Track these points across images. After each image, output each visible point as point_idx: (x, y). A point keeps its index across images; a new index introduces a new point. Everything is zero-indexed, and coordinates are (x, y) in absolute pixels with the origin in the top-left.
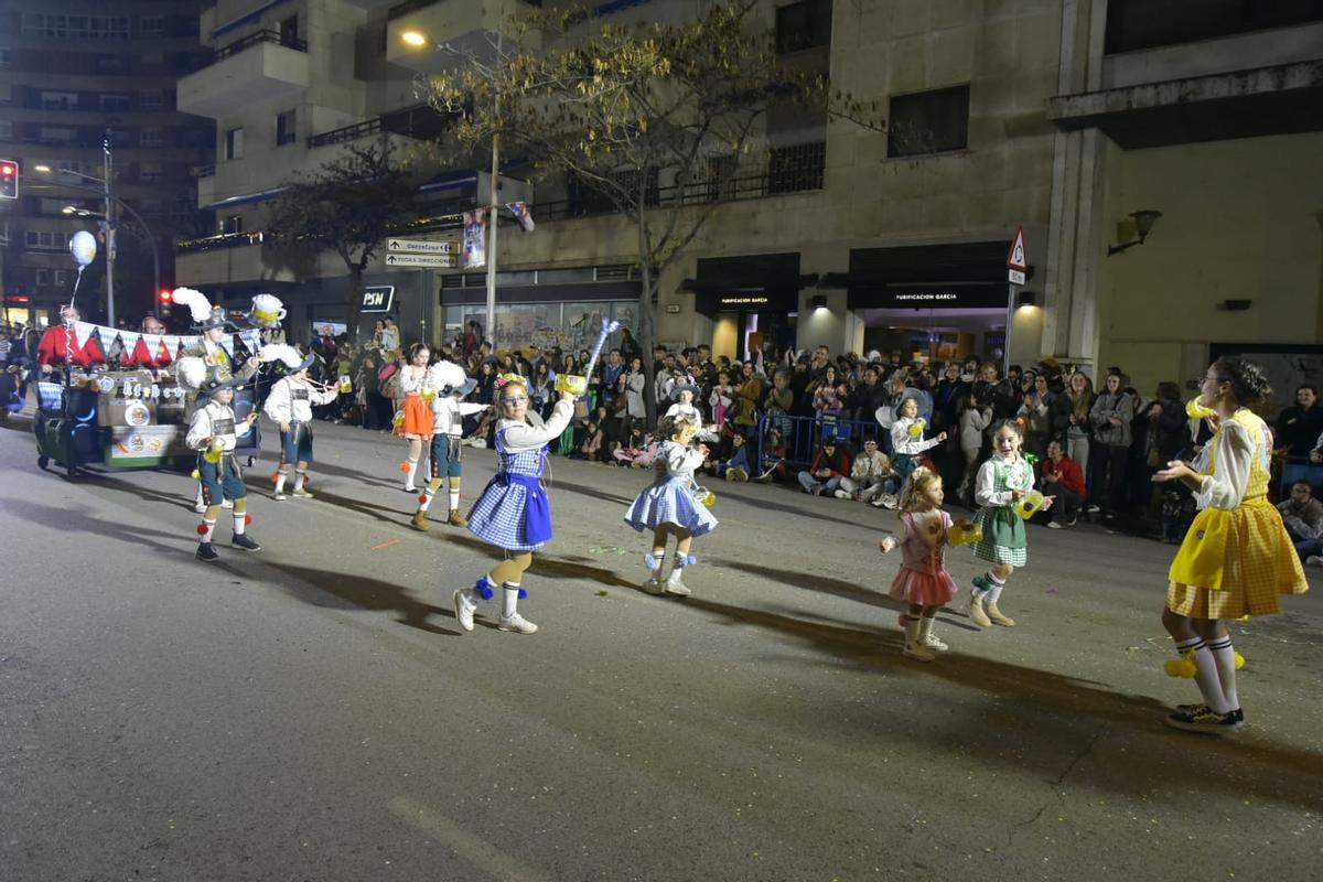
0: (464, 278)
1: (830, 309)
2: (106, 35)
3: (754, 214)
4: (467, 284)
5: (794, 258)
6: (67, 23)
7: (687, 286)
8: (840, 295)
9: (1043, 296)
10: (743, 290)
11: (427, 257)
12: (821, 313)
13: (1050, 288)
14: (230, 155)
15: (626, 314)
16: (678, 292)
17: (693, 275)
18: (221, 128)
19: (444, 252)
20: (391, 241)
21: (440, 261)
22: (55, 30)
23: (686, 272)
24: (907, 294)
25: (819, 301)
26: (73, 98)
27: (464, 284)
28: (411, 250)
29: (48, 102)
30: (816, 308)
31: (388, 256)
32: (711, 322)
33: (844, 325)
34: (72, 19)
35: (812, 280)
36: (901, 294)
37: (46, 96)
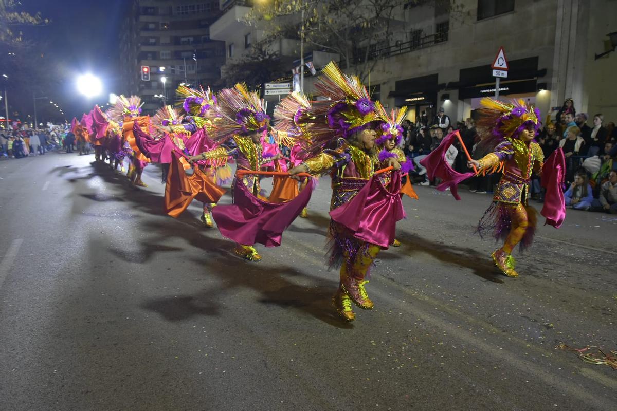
1: (451, 100)
2: (202, 11)
3: (418, 57)
5: (435, 76)
6: (188, 8)
7: (391, 94)
8: (455, 93)
9: (551, 84)
10: (414, 94)
11: (281, 90)
12: (447, 102)
13: (554, 80)
14: (230, 55)
16: (388, 98)
17: (394, 89)
18: (227, 44)
19: (287, 87)
20: (267, 84)
21: (286, 92)
22: (184, 11)
23: (391, 88)
24: (485, 90)
25: (446, 97)
26: (192, 39)
28: (275, 88)
29: (183, 42)
30: (444, 101)
31: (266, 91)
33: (457, 108)
34: (190, 7)
35: (443, 86)
36: (483, 90)
37: (183, 39)
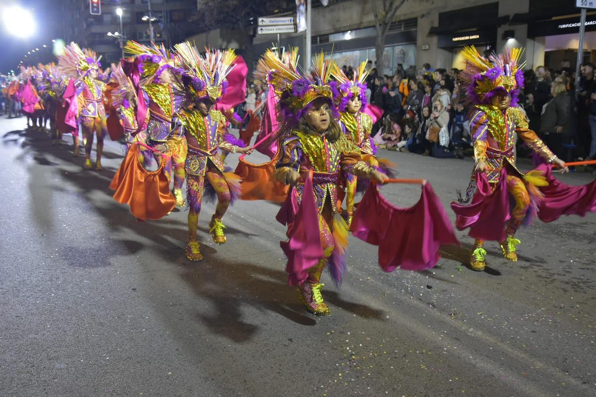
0: (318, 38)
1: (517, 39)
4: (321, 42)
5: (495, 6)
7: (433, 32)
8: (522, 29)
10: (459, 31)
11: (280, 27)
12: (511, 41)
15: (401, 54)
16: (427, 36)
17: (436, 24)
19: (290, 23)
20: (260, 19)
21: (287, 29)
23: (432, 23)
24: (566, 24)
25: (509, 34)
27: (318, 42)
28: (271, 24)
30: (507, 39)
31: (259, 28)
32: (451, 54)
35: (505, 20)
36: (562, 24)
